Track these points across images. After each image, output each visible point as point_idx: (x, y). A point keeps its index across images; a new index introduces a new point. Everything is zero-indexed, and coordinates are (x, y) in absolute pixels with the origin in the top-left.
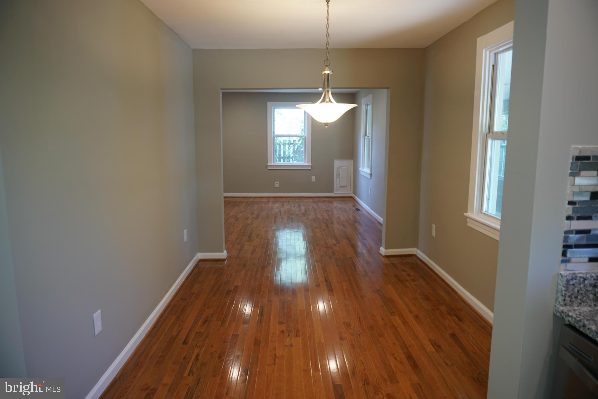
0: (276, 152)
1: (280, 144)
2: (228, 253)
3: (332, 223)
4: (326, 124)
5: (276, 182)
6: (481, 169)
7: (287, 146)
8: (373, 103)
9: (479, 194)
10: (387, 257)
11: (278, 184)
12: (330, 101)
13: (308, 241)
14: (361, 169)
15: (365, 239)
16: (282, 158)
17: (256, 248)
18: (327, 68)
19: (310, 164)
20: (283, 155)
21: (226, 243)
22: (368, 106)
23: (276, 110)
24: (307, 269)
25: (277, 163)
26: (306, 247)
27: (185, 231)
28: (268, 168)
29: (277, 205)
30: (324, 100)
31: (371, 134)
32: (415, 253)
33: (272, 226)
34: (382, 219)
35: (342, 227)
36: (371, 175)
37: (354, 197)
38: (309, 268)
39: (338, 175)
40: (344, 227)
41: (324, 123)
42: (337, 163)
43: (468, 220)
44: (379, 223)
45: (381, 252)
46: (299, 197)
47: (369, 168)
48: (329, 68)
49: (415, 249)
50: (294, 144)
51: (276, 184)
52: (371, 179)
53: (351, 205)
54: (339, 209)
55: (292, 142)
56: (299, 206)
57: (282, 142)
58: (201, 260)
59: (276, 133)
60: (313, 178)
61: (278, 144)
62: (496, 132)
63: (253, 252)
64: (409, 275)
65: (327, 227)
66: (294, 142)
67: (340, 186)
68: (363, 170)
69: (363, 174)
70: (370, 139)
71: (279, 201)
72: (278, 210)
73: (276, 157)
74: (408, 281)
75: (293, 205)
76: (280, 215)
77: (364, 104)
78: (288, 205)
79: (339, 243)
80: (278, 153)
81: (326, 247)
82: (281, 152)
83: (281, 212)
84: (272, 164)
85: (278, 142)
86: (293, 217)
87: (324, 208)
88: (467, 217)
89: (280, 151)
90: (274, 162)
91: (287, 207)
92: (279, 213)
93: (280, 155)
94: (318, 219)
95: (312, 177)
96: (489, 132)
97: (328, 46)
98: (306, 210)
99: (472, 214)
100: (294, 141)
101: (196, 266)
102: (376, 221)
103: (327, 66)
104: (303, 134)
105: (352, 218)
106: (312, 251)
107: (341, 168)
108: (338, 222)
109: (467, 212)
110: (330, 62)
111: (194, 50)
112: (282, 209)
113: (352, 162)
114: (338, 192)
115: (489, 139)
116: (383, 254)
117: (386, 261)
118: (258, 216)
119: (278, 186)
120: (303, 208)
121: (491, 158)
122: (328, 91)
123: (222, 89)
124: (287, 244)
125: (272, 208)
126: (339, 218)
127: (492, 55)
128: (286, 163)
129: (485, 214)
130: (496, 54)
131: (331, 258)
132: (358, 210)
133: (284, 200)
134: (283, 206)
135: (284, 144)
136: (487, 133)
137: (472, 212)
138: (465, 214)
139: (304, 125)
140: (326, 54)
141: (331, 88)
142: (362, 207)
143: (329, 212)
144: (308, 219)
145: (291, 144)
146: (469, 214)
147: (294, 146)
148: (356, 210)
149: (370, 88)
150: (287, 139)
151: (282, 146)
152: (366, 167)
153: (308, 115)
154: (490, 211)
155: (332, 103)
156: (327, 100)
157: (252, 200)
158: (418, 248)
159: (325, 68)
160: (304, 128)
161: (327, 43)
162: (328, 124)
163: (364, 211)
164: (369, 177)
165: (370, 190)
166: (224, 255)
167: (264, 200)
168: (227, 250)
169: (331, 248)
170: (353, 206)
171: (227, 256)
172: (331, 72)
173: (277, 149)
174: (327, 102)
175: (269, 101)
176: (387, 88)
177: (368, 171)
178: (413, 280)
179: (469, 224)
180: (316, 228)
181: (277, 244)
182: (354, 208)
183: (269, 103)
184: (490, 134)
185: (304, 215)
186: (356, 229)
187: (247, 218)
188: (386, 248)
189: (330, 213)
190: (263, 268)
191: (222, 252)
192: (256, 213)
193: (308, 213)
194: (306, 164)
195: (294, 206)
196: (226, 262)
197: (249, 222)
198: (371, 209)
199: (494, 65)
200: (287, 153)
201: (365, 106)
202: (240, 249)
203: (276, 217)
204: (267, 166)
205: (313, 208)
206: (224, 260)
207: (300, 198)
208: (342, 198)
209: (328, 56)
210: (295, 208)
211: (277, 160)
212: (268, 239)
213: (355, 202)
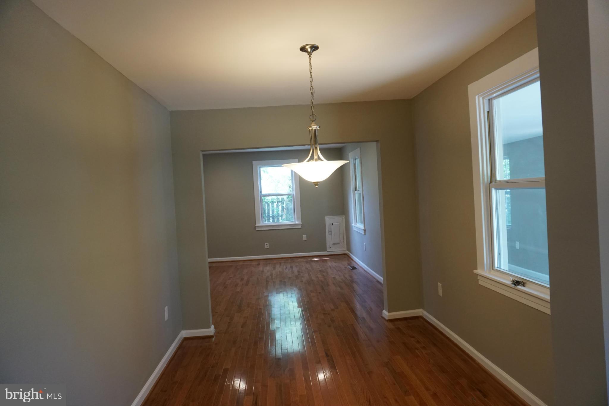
0: (265, 211)
1: (268, 203)
2: (215, 328)
3: (328, 285)
4: (316, 184)
5: (266, 244)
6: (488, 221)
7: (275, 204)
8: (361, 157)
9: (488, 249)
10: (391, 321)
11: (268, 246)
12: (319, 158)
13: (303, 307)
14: (353, 225)
15: (365, 302)
16: (271, 217)
17: (247, 320)
18: (313, 124)
19: (301, 223)
20: (272, 214)
21: (213, 316)
22: (356, 160)
23: (262, 169)
24: (305, 341)
25: (267, 223)
26: (301, 314)
27: (166, 308)
28: (257, 229)
29: (268, 268)
30: (312, 158)
31: (361, 189)
32: (421, 315)
33: (264, 292)
34: (382, 278)
35: (338, 289)
36: (365, 230)
37: (349, 254)
38: (307, 340)
39: (330, 232)
40: (341, 288)
41: (314, 183)
42: (328, 220)
43: (479, 278)
44: (378, 281)
45: (383, 316)
46: (290, 258)
47: (362, 223)
48: (315, 124)
49: (421, 310)
50: (282, 201)
51: (266, 246)
52: (365, 235)
53: (345, 263)
54: (334, 268)
55: (281, 200)
56: (292, 267)
57: (270, 200)
58: (186, 339)
59: (264, 192)
60: (305, 237)
61: (266, 202)
62: (500, 181)
63: (244, 325)
64: (418, 342)
65: (323, 289)
66: (282, 200)
67: (333, 243)
68: (355, 226)
69: (356, 230)
70: (360, 193)
71: (269, 263)
72: (268, 274)
73: (264, 216)
74: (418, 350)
75: (285, 267)
76: (272, 280)
77: (351, 158)
78: (279, 267)
79: (337, 308)
80: (266, 212)
81: (324, 314)
82: (270, 211)
83: (272, 276)
84: (261, 225)
85: (266, 201)
86: (285, 280)
87: (319, 269)
88: (478, 275)
89: (268, 210)
90: (263, 222)
91: (278, 269)
92: (270, 277)
93: (269, 213)
94: (313, 281)
95: (303, 235)
96: (491, 182)
97: (313, 101)
98: (299, 272)
99: (483, 271)
100: (283, 198)
101: (181, 347)
102: (375, 280)
103: (313, 121)
104: (291, 192)
105: (348, 278)
106: (309, 320)
107: (333, 224)
108: (334, 284)
109: (476, 269)
110: (316, 117)
111: (172, 112)
112: (274, 272)
113: (344, 217)
114: (331, 250)
115: (492, 188)
116: (387, 318)
117: (391, 326)
118: (248, 281)
119: (268, 247)
120: (295, 270)
121: (497, 209)
122: (316, 148)
123: (203, 151)
124: (281, 312)
125: (263, 272)
126: (334, 278)
127: (486, 101)
128: (276, 223)
129: (497, 271)
130: (490, 100)
131: (329, 326)
132: (354, 268)
133: (275, 261)
134: (274, 268)
135: (273, 203)
136: (490, 182)
137: (483, 268)
138: (475, 271)
139: (291, 182)
140: (312, 109)
141: (319, 144)
142: (358, 265)
143: (324, 272)
144: (302, 281)
145: (280, 202)
146: (479, 271)
147: (283, 204)
148: (352, 268)
149: (357, 142)
150: (275, 197)
151: (270, 204)
152: (359, 222)
153: (295, 173)
154: (502, 267)
155: (322, 160)
156: (316, 157)
157: (241, 264)
158: (424, 309)
159: (311, 124)
160: (291, 185)
161: (312, 97)
162: (318, 184)
163: (360, 269)
164: (363, 232)
165: (365, 247)
166: (211, 331)
167: (254, 263)
168: (214, 325)
169: (329, 314)
170: (349, 264)
171: (215, 332)
172: (318, 127)
173: (265, 208)
174: (316, 160)
175: (253, 161)
176: (377, 141)
177: (362, 226)
178: (424, 348)
179: (480, 283)
180: (311, 291)
181: (270, 313)
182: (349, 267)
183: (254, 163)
184: (493, 183)
185: (297, 277)
186: (354, 291)
187: (236, 285)
188: (389, 312)
189: (324, 274)
190: (256, 343)
191: (209, 327)
192: (246, 278)
193: (302, 274)
194: (297, 223)
195: (287, 268)
196: (213, 339)
197: (238, 289)
198: (368, 266)
199: (489, 112)
200: (275, 212)
201: (352, 160)
202: (229, 323)
203: (267, 282)
204: (256, 227)
205: (307, 268)
206: (212, 337)
207: (292, 259)
208: (336, 256)
209: (313, 111)
210: (287, 270)
211: (266, 219)
212: (259, 308)
213: (350, 259)
